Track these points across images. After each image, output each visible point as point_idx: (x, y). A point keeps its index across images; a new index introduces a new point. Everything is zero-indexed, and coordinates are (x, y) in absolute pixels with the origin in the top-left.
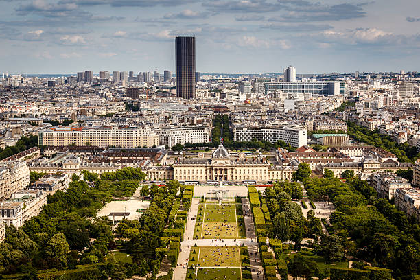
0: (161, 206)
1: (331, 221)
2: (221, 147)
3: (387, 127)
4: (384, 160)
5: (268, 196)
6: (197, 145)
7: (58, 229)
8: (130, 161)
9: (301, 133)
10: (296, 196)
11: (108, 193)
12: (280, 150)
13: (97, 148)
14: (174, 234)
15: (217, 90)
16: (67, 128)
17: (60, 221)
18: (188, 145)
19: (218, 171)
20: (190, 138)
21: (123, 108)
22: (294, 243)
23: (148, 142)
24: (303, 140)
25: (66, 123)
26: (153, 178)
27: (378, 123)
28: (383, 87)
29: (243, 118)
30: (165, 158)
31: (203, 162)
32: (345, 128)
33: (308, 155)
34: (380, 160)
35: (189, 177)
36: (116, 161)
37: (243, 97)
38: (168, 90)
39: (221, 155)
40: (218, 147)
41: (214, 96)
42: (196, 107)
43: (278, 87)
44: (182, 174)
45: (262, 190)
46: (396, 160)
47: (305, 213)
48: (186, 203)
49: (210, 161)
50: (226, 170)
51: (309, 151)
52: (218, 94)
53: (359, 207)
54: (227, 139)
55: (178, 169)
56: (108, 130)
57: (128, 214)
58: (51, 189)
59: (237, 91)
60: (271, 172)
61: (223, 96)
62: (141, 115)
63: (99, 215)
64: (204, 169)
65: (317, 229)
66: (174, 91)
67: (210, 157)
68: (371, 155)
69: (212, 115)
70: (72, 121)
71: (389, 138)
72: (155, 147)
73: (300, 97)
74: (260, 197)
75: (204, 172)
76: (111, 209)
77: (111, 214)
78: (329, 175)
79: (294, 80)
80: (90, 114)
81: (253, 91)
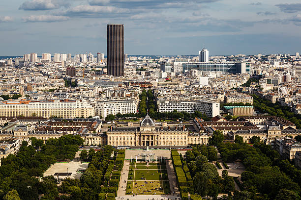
0: (98, 167)
1: (242, 179)
2: (148, 117)
3: (287, 100)
4: (285, 127)
5: (188, 158)
6: (127, 115)
7: (12, 187)
8: (70, 129)
9: (214, 105)
10: (211, 158)
11: (52, 156)
12: (197, 120)
13: (42, 118)
14: (110, 191)
15: (142, 69)
16: (17, 101)
17: (13, 179)
18: (118, 115)
19: (146, 138)
20: (121, 109)
21: (63, 84)
22: (212, 198)
23: (85, 113)
24: (216, 111)
25: (16, 97)
26: (90, 144)
27: (279, 96)
28: (282, 66)
29: (165, 93)
30: (100, 127)
31: (133, 129)
32: (251, 101)
33: (221, 123)
34: (281, 128)
35: (121, 142)
36: (58, 129)
37: (164, 75)
38: (101, 69)
39: (148, 124)
40: (144, 117)
41: (140, 74)
42: (125, 83)
43: (194, 66)
44: (115, 139)
45: (183, 153)
46: (294, 127)
47: (220, 172)
48: (119, 165)
49: (138, 129)
50: (152, 136)
51: (222, 120)
52: (143, 73)
53: (265, 168)
54: (152, 111)
55: (112, 136)
56: (51, 103)
57: (70, 174)
58: (4, 153)
59: (159, 70)
60: (190, 139)
61: (148, 74)
62: (79, 90)
63: (45, 175)
64: (133, 136)
65: (230, 186)
66: (106, 70)
67: (138, 125)
68: (274, 123)
69: (138, 90)
70: (20, 96)
71: (288, 109)
72: (91, 117)
73: (213, 75)
74: (182, 159)
75: (133, 138)
76: (55, 169)
77: (56, 174)
78: (239, 140)
79: (207, 61)
80: (35, 90)
81: (172, 70)
